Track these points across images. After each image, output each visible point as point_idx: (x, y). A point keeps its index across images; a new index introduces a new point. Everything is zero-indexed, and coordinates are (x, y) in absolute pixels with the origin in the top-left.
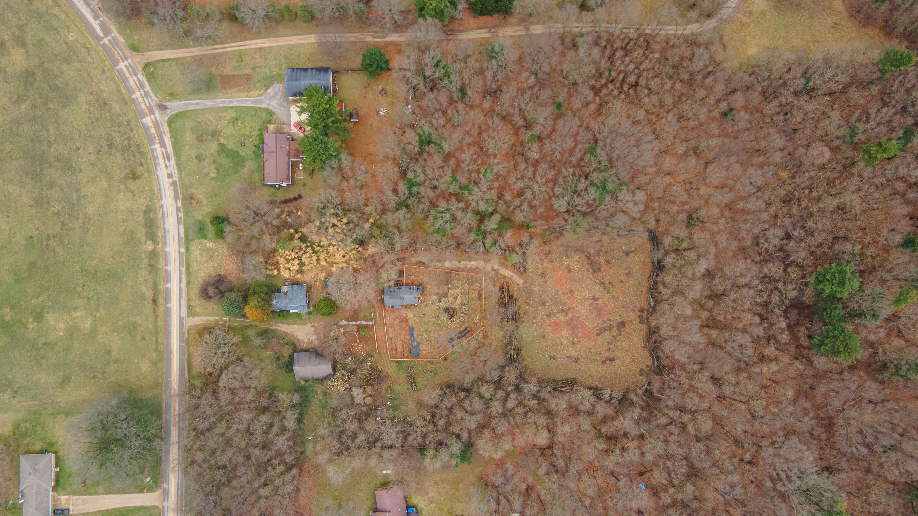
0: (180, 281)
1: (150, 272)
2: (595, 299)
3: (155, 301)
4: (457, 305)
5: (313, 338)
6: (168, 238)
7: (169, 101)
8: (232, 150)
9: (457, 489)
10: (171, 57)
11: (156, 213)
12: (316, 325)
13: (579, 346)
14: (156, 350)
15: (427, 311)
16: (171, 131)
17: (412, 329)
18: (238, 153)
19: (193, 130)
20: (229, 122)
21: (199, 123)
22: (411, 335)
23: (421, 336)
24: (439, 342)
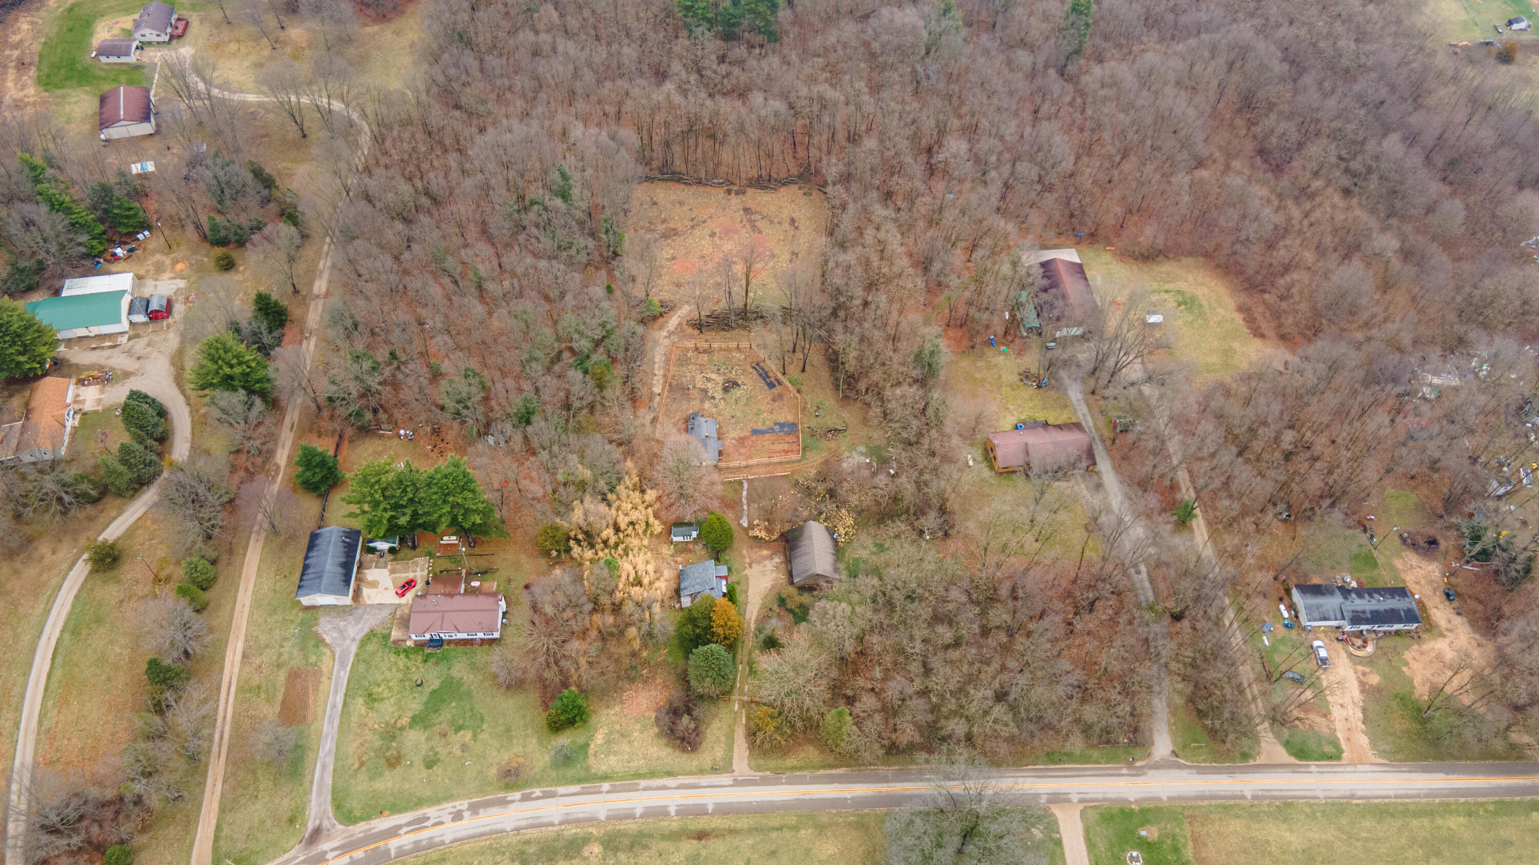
0: (664, 788)
1: (646, 847)
2: (712, 235)
3: (701, 835)
4: (720, 379)
5: (769, 565)
6: (581, 815)
7: (304, 824)
8: (426, 703)
10: (214, 822)
11: (527, 842)
12: (748, 560)
14: (795, 828)
15: (727, 413)
16: (368, 818)
17: (755, 432)
18: (434, 692)
19: (374, 776)
20: (371, 709)
21: (362, 764)
22: (762, 432)
23: (766, 420)
24: (774, 400)
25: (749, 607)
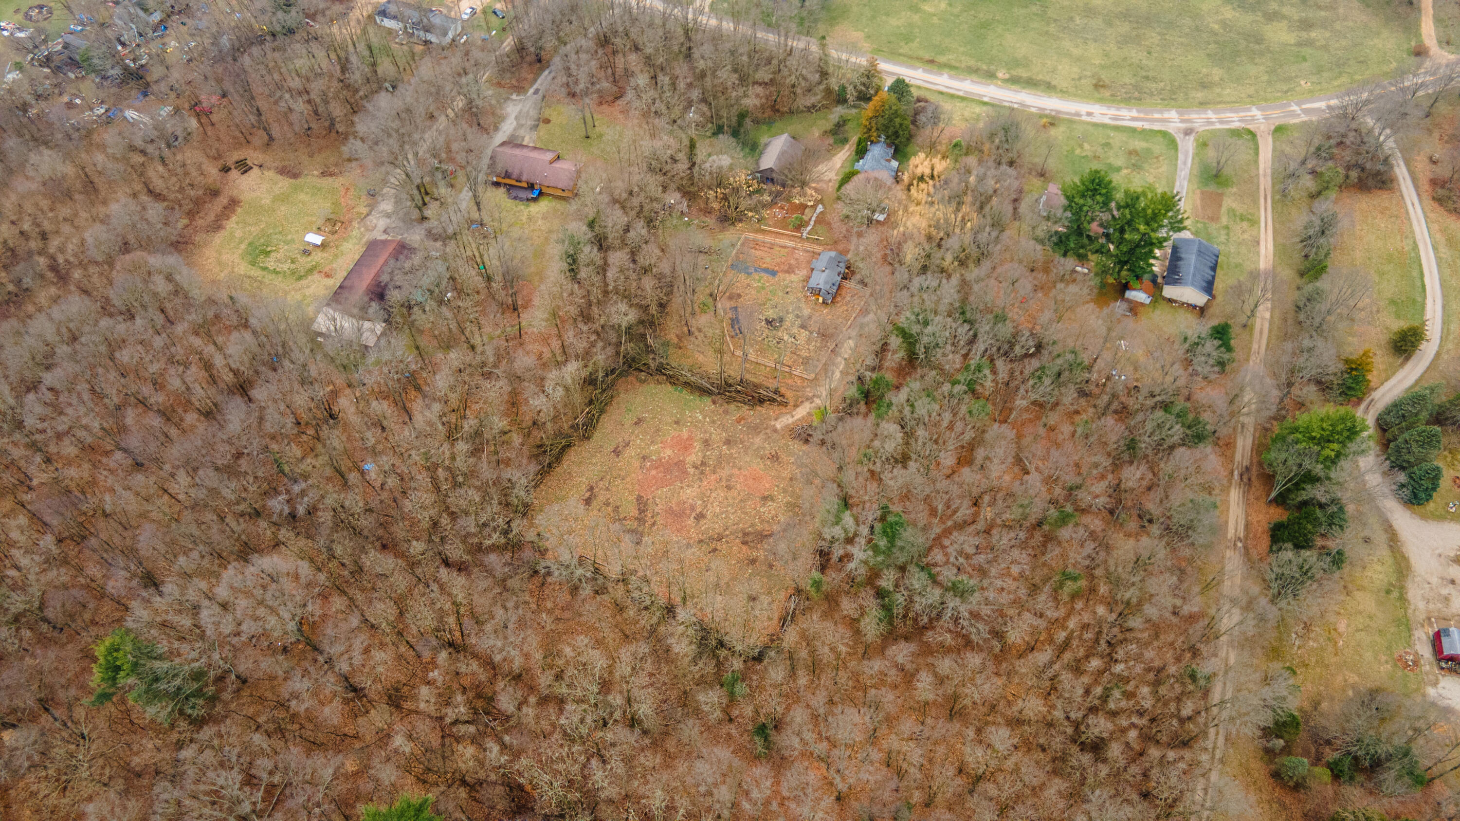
1: (969, 67)
2: (701, 516)
4: (782, 334)
6: (1006, 91)
7: (1196, 140)
11: (1044, 91)
13: (636, 464)
15: (791, 297)
16: (1151, 131)
19: (1148, 150)
21: (1157, 158)
22: (766, 270)
23: (758, 281)
24: (739, 296)
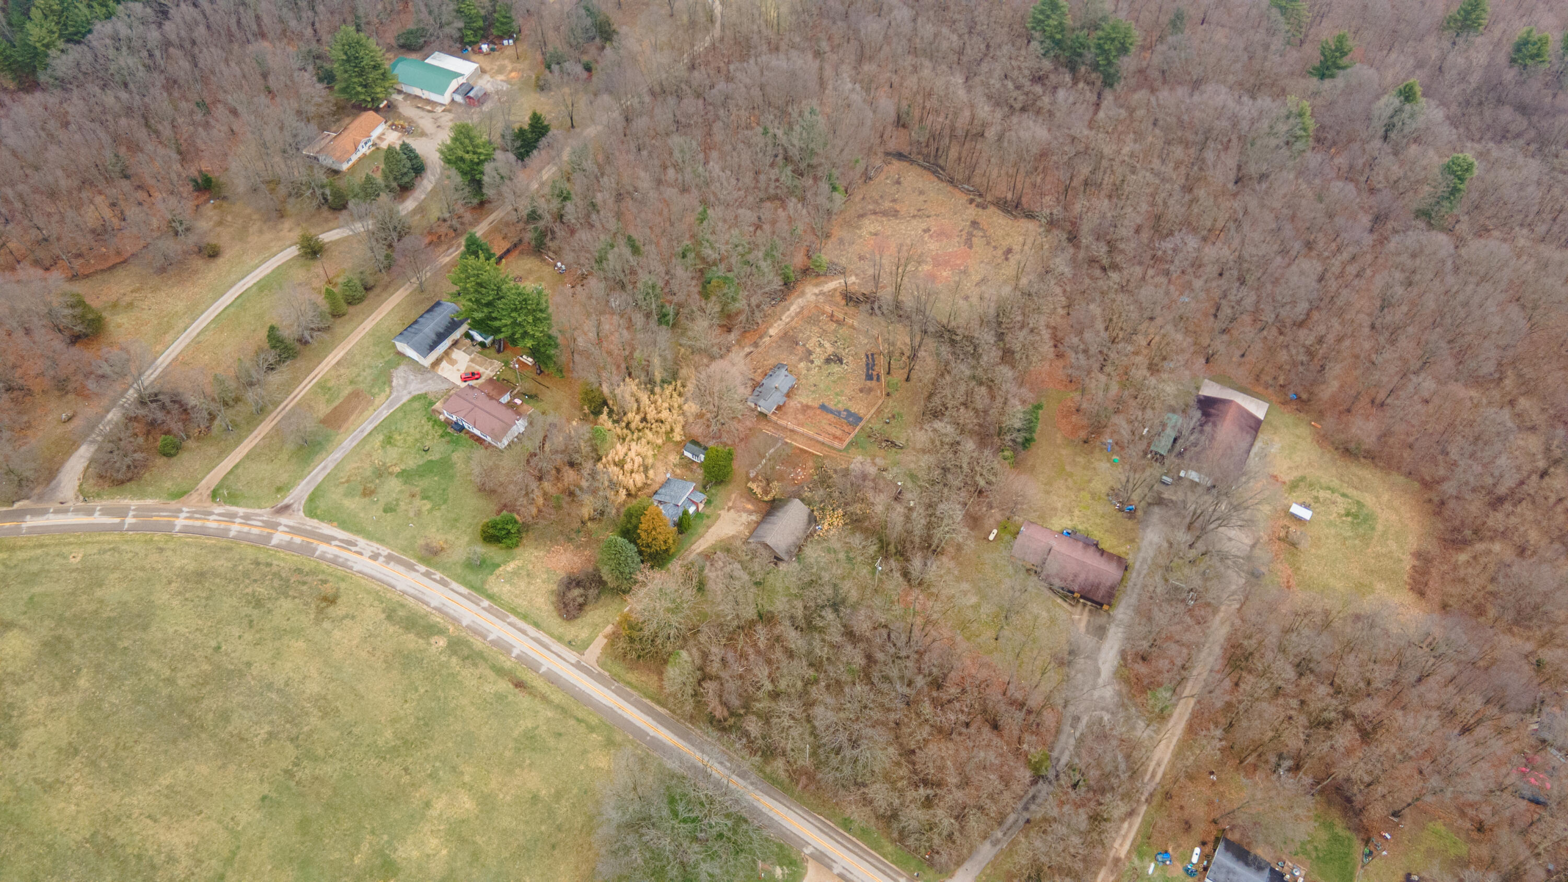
0: (524, 632)
1: (475, 665)
3: (520, 685)
4: (830, 349)
5: (745, 517)
6: (452, 612)
7: (284, 497)
8: (419, 466)
9: (1071, 475)
10: (237, 460)
11: (403, 606)
12: (730, 504)
13: (971, 270)
14: (592, 729)
15: (812, 380)
16: (323, 519)
17: (823, 407)
18: (431, 461)
20: (383, 447)
21: (348, 481)
22: (829, 411)
23: (840, 403)
24: (861, 391)
25: (701, 541)
